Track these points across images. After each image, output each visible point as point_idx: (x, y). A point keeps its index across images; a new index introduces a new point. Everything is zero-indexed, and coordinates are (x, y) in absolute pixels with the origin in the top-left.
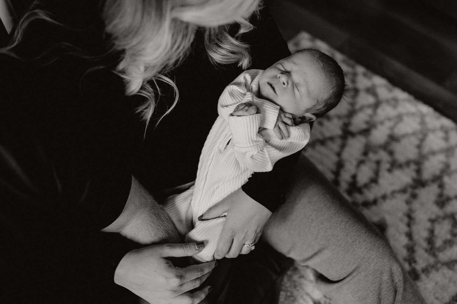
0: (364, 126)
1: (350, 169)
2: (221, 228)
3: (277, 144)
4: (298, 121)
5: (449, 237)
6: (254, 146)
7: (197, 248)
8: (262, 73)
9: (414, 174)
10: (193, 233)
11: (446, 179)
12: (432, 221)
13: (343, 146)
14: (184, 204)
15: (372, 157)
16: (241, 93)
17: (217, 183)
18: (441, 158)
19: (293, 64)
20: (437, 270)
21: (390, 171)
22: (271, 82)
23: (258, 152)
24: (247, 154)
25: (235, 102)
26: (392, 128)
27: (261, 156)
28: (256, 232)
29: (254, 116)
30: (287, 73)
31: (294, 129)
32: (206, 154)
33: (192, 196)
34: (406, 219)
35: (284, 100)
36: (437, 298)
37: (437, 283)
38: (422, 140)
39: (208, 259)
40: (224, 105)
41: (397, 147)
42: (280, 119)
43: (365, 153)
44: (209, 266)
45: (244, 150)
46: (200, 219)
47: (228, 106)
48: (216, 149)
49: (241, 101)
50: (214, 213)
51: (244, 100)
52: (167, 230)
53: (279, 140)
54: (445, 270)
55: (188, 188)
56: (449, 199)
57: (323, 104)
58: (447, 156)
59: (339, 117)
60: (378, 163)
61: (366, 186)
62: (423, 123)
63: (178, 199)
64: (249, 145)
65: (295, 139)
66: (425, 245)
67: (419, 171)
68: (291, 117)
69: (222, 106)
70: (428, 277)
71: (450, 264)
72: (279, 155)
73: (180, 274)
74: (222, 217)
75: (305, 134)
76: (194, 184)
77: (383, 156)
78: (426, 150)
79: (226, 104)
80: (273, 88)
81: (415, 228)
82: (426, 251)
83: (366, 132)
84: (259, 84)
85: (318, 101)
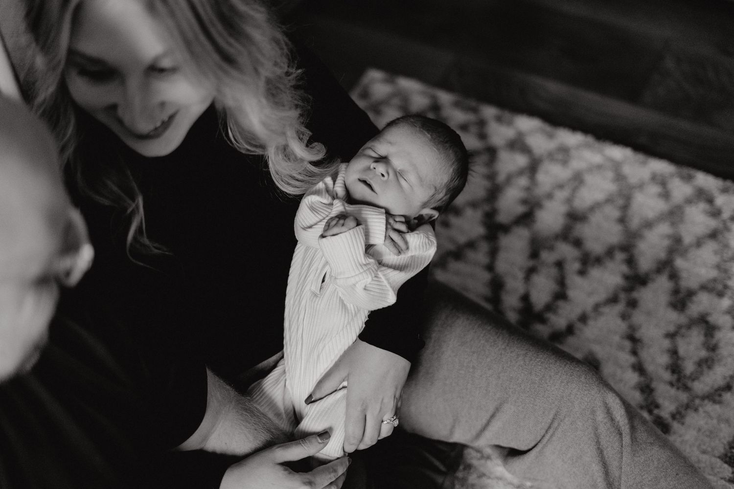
0: (520, 209)
1: (515, 286)
2: (344, 404)
3: (394, 263)
4: (414, 224)
5: (703, 353)
6: (365, 271)
7: (320, 441)
8: (346, 168)
9: (624, 268)
10: (306, 422)
11: (679, 263)
12: (671, 336)
13: (494, 253)
14: (276, 389)
15: (547, 257)
16: (324, 204)
17: (321, 342)
18: (664, 229)
19: (390, 145)
20: (696, 410)
21: (582, 273)
22: (364, 177)
23: (373, 280)
24: (357, 285)
25: (321, 218)
26: (569, 201)
27: (378, 285)
28: (395, 397)
29: (354, 230)
30: (383, 159)
31: (412, 235)
32: (293, 305)
33: (284, 375)
34: (628, 344)
35: (388, 197)
36: (704, 452)
37: (699, 430)
38: (625, 208)
39: (338, 454)
40: (305, 226)
41: (585, 231)
42: (389, 226)
43: (534, 254)
44: (342, 464)
45: (352, 281)
46: (308, 402)
47: (314, 227)
48: (307, 294)
49: (330, 214)
50: (328, 387)
51: (333, 213)
52: (269, 429)
53: (396, 257)
54: (709, 407)
55: (275, 366)
56: (691, 294)
57: (444, 191)
58: (673, 224)
59: (474, 205)
60: (560, 265)
61: (550, 307)
62: (619, 177)
63: (265, 384)
64: (357, 272)
65: (416, 250)
66: (667, 376)
67: (631, 261)
68: (403, 219)
69: (304, 229)
70: (683, 424)
71: (715, 396)
72: (402, 278)
73: (307, 480)
74: (340, 389)
75: (429, 239)
76: (283, 357)
77: (565, 250)
78: (635, 223)
79: (308, 225)
80: (370, 186)
81: (644, 354)
82: (671, 384)
83: (526, 218)
84: (345, 185)
85: (435, 188)
